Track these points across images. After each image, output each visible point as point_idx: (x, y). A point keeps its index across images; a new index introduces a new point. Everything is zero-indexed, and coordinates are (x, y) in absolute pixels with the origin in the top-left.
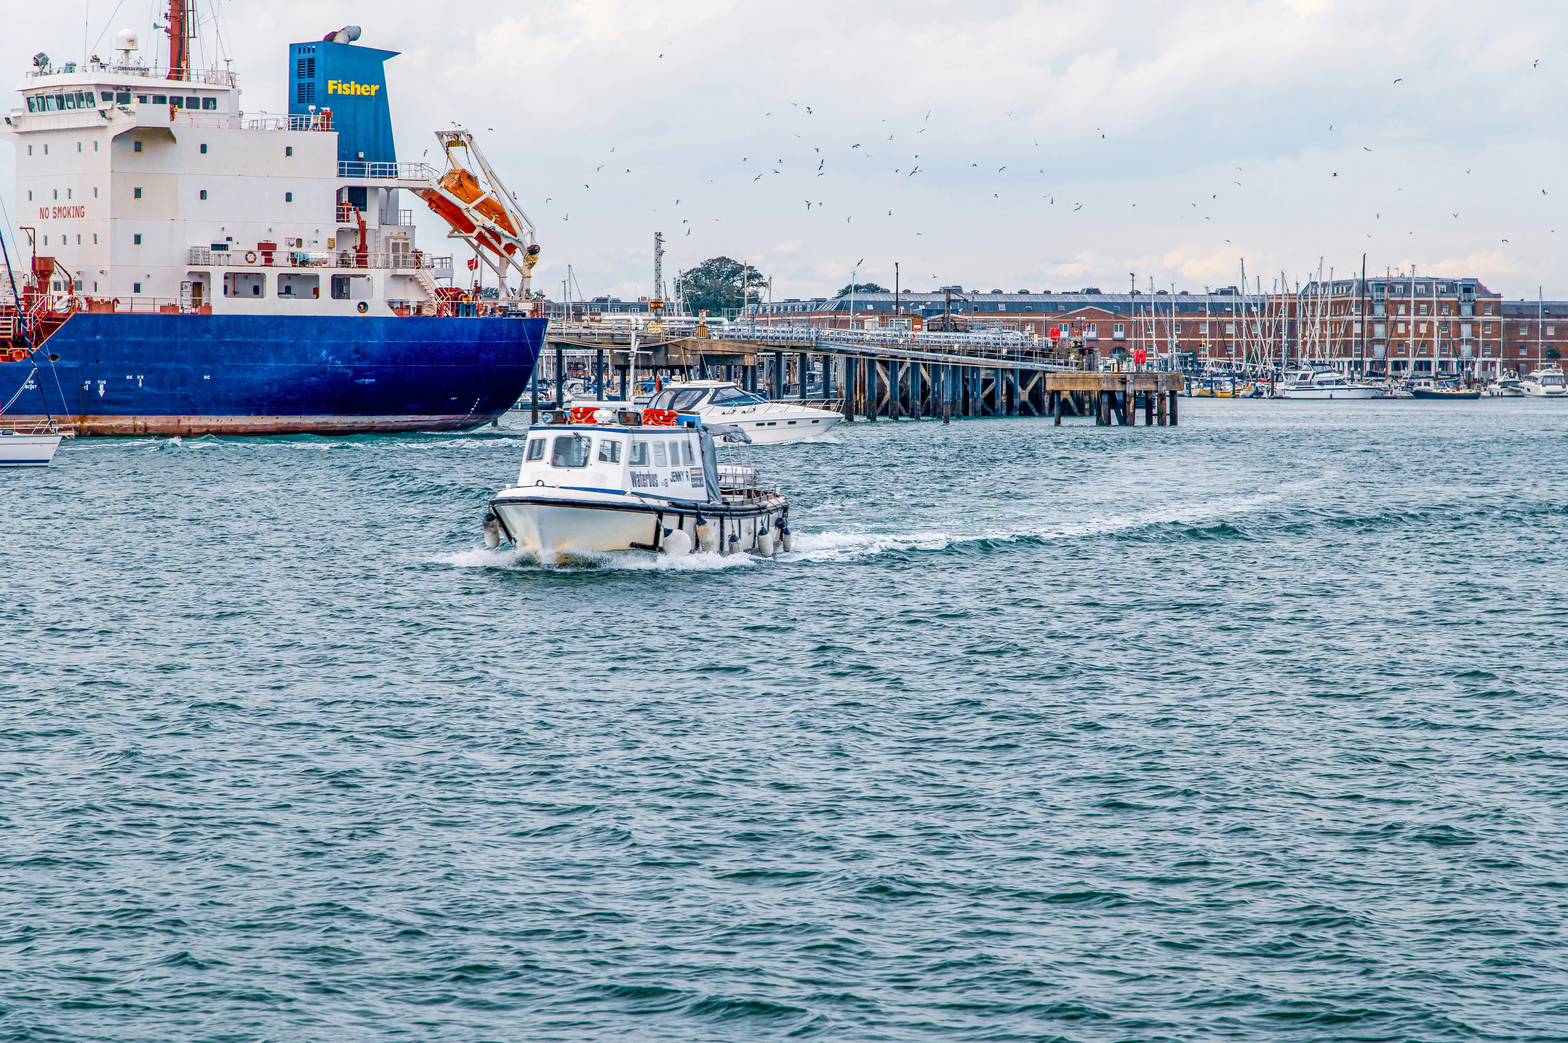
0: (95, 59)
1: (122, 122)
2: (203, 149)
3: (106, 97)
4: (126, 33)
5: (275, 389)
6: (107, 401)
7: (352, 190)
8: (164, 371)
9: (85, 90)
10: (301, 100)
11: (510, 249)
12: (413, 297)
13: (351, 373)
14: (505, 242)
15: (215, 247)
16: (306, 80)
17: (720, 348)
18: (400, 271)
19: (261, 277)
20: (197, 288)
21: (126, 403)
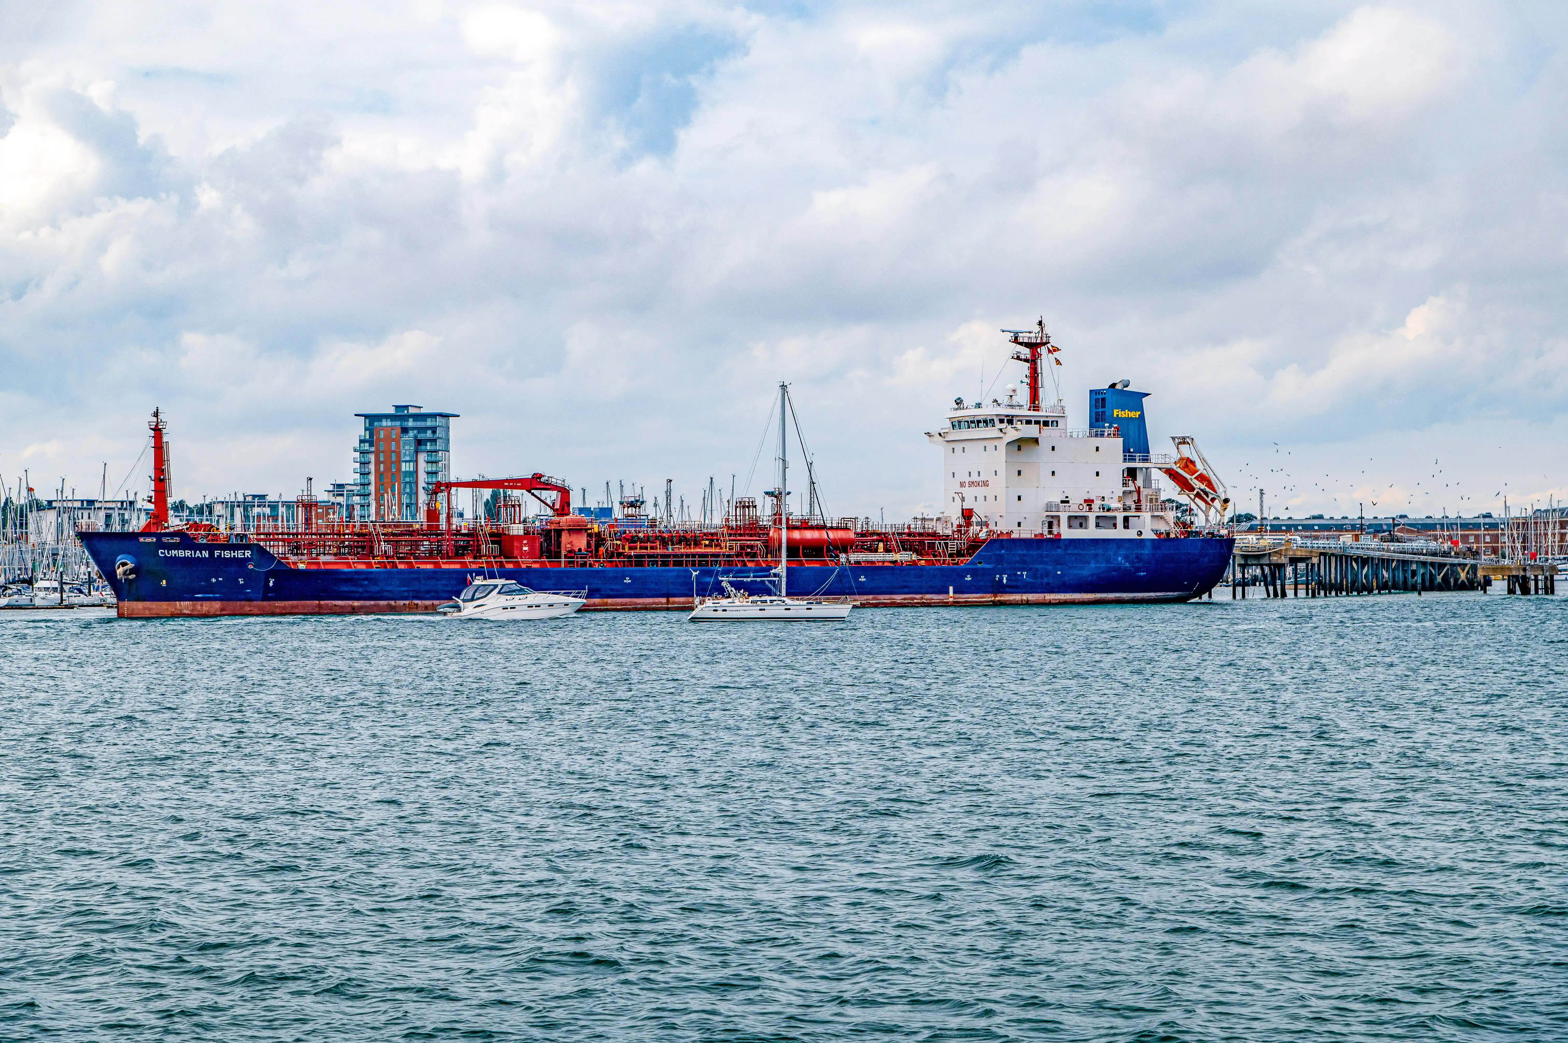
0: (995, 401)
1: (1012, 434)
2: (1053, 448)
3: (1002, 421)
4: (1011, 386)
5: (1095, 578)
6: (1007, 586)
7: (1128, 469)
8: (1037, 570)
9: (989, 418)
10: (1097, 420)
11: (1213, 500)
12: (1163, 527)
13: (1133, 570)
14: (1211, 496)
15: (1062, 502)
16: (1100, 410)
17: (1299, 554)
18: (1156, 514)
19: (1086, 518)
20: (1050, 525)
21: (1016, 587)
